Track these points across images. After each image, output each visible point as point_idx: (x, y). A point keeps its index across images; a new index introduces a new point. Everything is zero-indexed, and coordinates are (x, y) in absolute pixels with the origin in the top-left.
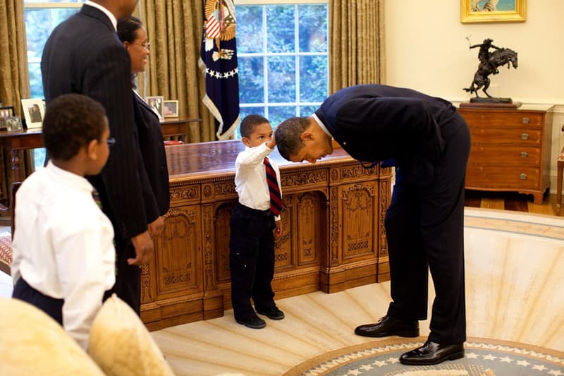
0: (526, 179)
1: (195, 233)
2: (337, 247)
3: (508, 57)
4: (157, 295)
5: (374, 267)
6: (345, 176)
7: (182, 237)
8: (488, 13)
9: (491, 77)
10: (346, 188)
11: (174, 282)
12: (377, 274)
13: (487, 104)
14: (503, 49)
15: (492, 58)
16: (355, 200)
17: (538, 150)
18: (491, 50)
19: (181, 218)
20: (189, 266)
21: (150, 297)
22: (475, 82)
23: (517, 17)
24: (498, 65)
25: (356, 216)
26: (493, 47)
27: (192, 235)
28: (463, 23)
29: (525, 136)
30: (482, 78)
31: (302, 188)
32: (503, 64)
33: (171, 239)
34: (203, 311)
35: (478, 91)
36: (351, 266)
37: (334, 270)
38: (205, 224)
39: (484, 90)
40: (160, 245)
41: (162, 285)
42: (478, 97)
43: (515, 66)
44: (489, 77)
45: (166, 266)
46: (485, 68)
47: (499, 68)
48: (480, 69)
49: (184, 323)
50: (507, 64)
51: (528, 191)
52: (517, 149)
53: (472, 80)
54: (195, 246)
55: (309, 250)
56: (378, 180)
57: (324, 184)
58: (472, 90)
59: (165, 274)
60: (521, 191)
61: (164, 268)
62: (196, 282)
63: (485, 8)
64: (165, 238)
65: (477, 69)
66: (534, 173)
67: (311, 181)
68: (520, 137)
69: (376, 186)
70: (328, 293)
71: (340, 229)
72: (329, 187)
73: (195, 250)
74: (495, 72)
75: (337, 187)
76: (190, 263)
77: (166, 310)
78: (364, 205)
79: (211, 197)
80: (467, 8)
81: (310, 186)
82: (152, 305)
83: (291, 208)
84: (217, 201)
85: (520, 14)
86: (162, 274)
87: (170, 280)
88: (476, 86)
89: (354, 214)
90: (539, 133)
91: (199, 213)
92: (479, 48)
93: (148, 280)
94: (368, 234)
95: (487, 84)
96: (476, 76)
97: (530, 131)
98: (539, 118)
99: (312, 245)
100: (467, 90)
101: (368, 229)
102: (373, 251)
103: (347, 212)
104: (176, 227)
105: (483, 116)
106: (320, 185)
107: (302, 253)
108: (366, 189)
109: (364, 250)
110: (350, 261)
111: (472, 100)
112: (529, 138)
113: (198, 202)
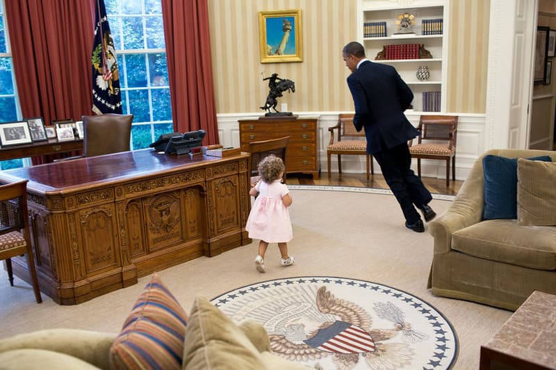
0: (307, 164)
1: (112, 224)
2: (214, 224)
3: (288, 85)
4: (87, 273)
5: (239, 235)
6: (216, 173)
7: (102, 228)
8: (278, 56)
9: (277, 99)
10: (217, 181)
11: (99, 263)
12: (242, 240)
13: (277, 117)
14: (285, 80)
15: (278, 87)
16: (223, 190)
17: (313, 145)
18: (277, 81)
19: (100, 213)
20: (110, 249)
21: (81, 275)
22: (268, 102)
23: (297, 59)
24: (282, 91)
25: (225, 201)
26: (278, 79)
27: (110, 226)
28: (262, 63)
29: (305, 136)
30: (272, 100)
31: (186, 184)
32: (285, 90)
33: (94, 230)
34: (122, 281)
35: (270, 109)
36: (224, 236)
37: (213, 240)
38: (119, 216)
39: (274, 108)
40: (86, 237)
41: (90, 265)
42: (270, 113)
43: (293, 91)
44: (276, 99)
45: (92, 251)
46: (274, 93)
47: (283, 93)
48: (271, 94)
49: (108, 292)
50: (288, 90)
51: (309, 172)
52: (301, 145)
53: (266, 101)
54: (113, 234)
55: (194, 228)
56: (238, 174)
57: (203, 179)
58: (265, 108)
59: (92, 256)
60: (304, 172)
61: (91, 253)
62: (116, 259)
63: (276, 53)
64: (89, 230)
65: (268, 94)
66: (312, 160)
67: (193, 178)
68: (302, 136)
69: (237, 179)
70: (210, 257)
71: (215, 210)
72: (206, 181)
73: (113, 237)
74: (281, 96)
75: (211, 181)
76: (110, 247)
77: (95, 284)
78: (230, 193)
79: (123, 196)
80: (264, 53)
81: (192, 182)
82: (84, 282)
83: (179, 199)
84: (127, 199)
85: (299, 57)
86: (89, 258)
87: (96, 261)
88: (268, 105)
89: (223, 199)
90: (313, 134)
91: (114, 208)
92: (269, 80)
93: (78, 263)
94: (234, 213)
95: (275, 104)
96: (268, 99)
97: (308, 133)
98: (313, 124)
99: (195, 225)
100: (263, 108)
101: (233, 208)
102: (237, 224)
103: (219, 199)
104: (97, 221)
105: (277, 125)
106: (199, 180)
107: (189, 230)
108: (230, 181)
109: (231, 224)
110: (223, 232)
111: (266, 115)
112: (307, 137)
113: (113, 201)
